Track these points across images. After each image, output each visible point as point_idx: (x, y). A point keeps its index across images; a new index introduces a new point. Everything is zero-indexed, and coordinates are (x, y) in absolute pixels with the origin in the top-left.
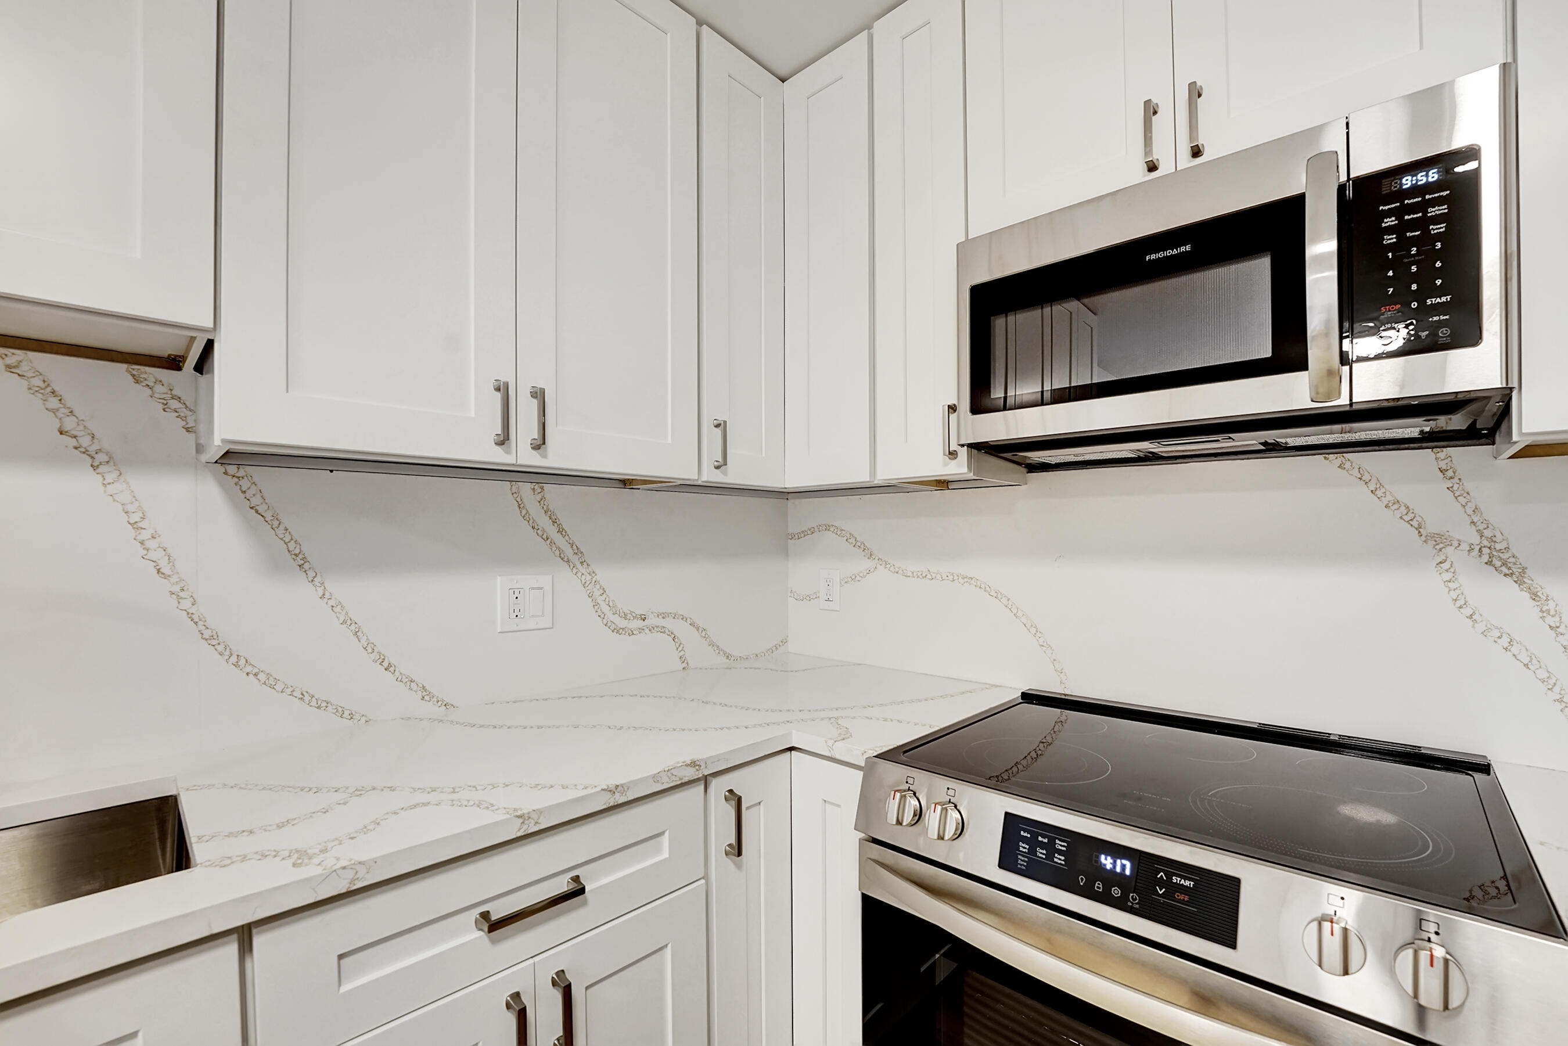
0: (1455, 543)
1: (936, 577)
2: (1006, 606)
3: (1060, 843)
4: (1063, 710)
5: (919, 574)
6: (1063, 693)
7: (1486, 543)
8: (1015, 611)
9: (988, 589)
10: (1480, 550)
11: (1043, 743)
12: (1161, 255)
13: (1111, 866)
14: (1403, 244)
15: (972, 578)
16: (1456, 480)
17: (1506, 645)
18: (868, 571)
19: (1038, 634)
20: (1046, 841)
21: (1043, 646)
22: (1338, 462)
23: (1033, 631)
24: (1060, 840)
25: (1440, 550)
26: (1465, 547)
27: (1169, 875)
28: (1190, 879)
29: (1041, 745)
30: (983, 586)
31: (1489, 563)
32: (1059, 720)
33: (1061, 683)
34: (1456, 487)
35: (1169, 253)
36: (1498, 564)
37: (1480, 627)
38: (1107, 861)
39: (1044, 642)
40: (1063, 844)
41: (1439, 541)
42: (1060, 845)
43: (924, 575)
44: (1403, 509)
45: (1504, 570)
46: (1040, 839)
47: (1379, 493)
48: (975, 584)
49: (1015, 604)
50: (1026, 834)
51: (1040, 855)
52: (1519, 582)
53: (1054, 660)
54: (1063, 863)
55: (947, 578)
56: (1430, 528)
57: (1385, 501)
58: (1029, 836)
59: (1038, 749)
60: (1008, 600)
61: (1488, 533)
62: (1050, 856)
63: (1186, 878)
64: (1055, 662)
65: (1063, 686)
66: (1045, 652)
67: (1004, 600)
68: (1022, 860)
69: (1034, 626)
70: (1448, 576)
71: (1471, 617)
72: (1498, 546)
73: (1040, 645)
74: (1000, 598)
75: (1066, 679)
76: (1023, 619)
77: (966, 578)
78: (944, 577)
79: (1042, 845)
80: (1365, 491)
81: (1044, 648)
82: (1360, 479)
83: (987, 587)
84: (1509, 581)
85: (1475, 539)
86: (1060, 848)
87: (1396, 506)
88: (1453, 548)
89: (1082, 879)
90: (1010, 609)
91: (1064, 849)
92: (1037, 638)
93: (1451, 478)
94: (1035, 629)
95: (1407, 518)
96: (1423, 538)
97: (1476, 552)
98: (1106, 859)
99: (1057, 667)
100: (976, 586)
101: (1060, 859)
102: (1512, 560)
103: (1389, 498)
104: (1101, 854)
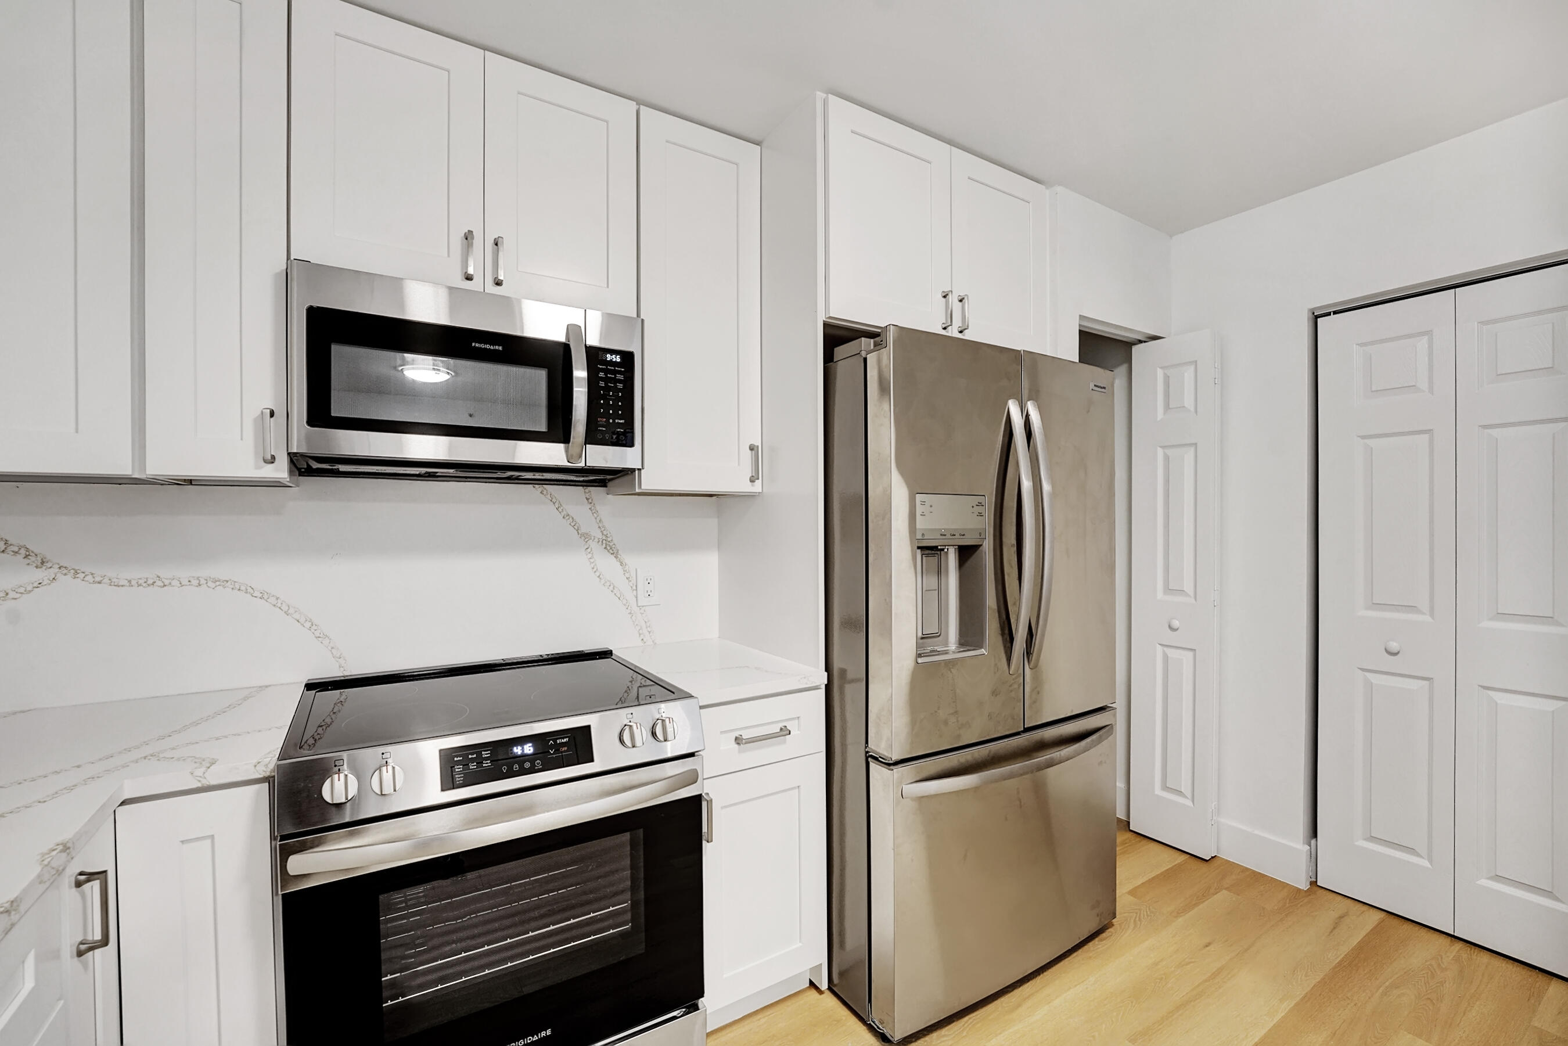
0: (593, 538)
1: (170, 584)
2: (275, 606)
3: (485, 753)
4: (342, 691)
5: (140, 582)
6: (342, 675)
7: (604, 538)
8: (285, 608)
9: (250, 590)
10: (602, 542)
11: (322, 726)
12: (482, 346)
13: (521, 751)
14: (607, 389)
15: (227, 581)
16: (592, 504)
17: (612, 589)
18: (36, 585)
19: (314, 627)
20: (475, 756)
21: (319, 637)
22: (540, 490)
23: (308, 625)
24: (485, 751)
25: (587, 542)
26: (596, 540)
27: (555, 741)
28: (566, 737)
29: (320, 730)
30: (243, 588)
31: (605, 548)
32: (339, 701)
33: (340, 667)
34: (593, 508)
35: (488, 346)
36: (609, 548)
37: (603, 581)
38: (518, 750)
39: (320, 634)
40: (487, 752)
41: (586, 537)
42: (485, 754)
43: (150, 582)
44: (571, 519)
45: (611, 551)
46: (470, 756)
47: (560, 510)
48: (232, 586)
49: (285, 602)
50: (459, 759)
51: (473, 767)
52: (616, 557)
53: (332, 648)
54: (490, 764)
55: (189, 583)
56: (582, 530)
57: (563, 514)
58: (461, 758)
59: (316, 734)
60: (277, 599)
61: (605, 533)
62: (479, 764)
63: (563, 738)
64: (333, 650)
65: (342, 669)
66: (321, 643)
67: (272, 600)
68: (458, 778)
69: (309, 620)
70: (590, 556)
71: (599, 577)
72: (609, 539)
73: (316, 637)
74: (265, 598)
75: (345, 663)
76: (297, 616)
77: (219, 581)
78: (185, 582)
79: (472, 760)
80: (553, 508)
81: (320, 639)
82: (551, 501)
83: (249, 588)
84: (612, 556)
85: (600, 536)
86: (486, 756)
87: (568, 517)
88: (591, 541)
89: (505, 768)
90: (280, 608)
91: (489, 755)
92: (313, 631)
93: (591, 503)
94: (311, 623)
95: (573, 524)
96: (580, 536)
97: (601, 542)
98: (517, 749)
99: (335, 653)
100: (233, 589)
101: (487, 763)
102: (614, 546)
103: (565, 512)
104: (513, 747)
